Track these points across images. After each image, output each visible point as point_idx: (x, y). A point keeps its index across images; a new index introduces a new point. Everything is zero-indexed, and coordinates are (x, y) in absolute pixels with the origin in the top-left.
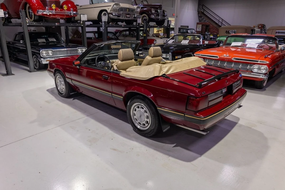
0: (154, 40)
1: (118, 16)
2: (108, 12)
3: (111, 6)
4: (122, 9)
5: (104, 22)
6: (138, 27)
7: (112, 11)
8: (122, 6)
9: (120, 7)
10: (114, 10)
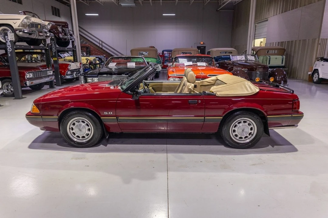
0: (68, 65)
1: (30, 34)
2: (14, 28)
3: (20, 19)
4: (33, 25)
5: (11, 41)
6: (47, 48)
7: (21, 27)
8: (34, 21)
9: (31, 22)
10: (24, 25)
